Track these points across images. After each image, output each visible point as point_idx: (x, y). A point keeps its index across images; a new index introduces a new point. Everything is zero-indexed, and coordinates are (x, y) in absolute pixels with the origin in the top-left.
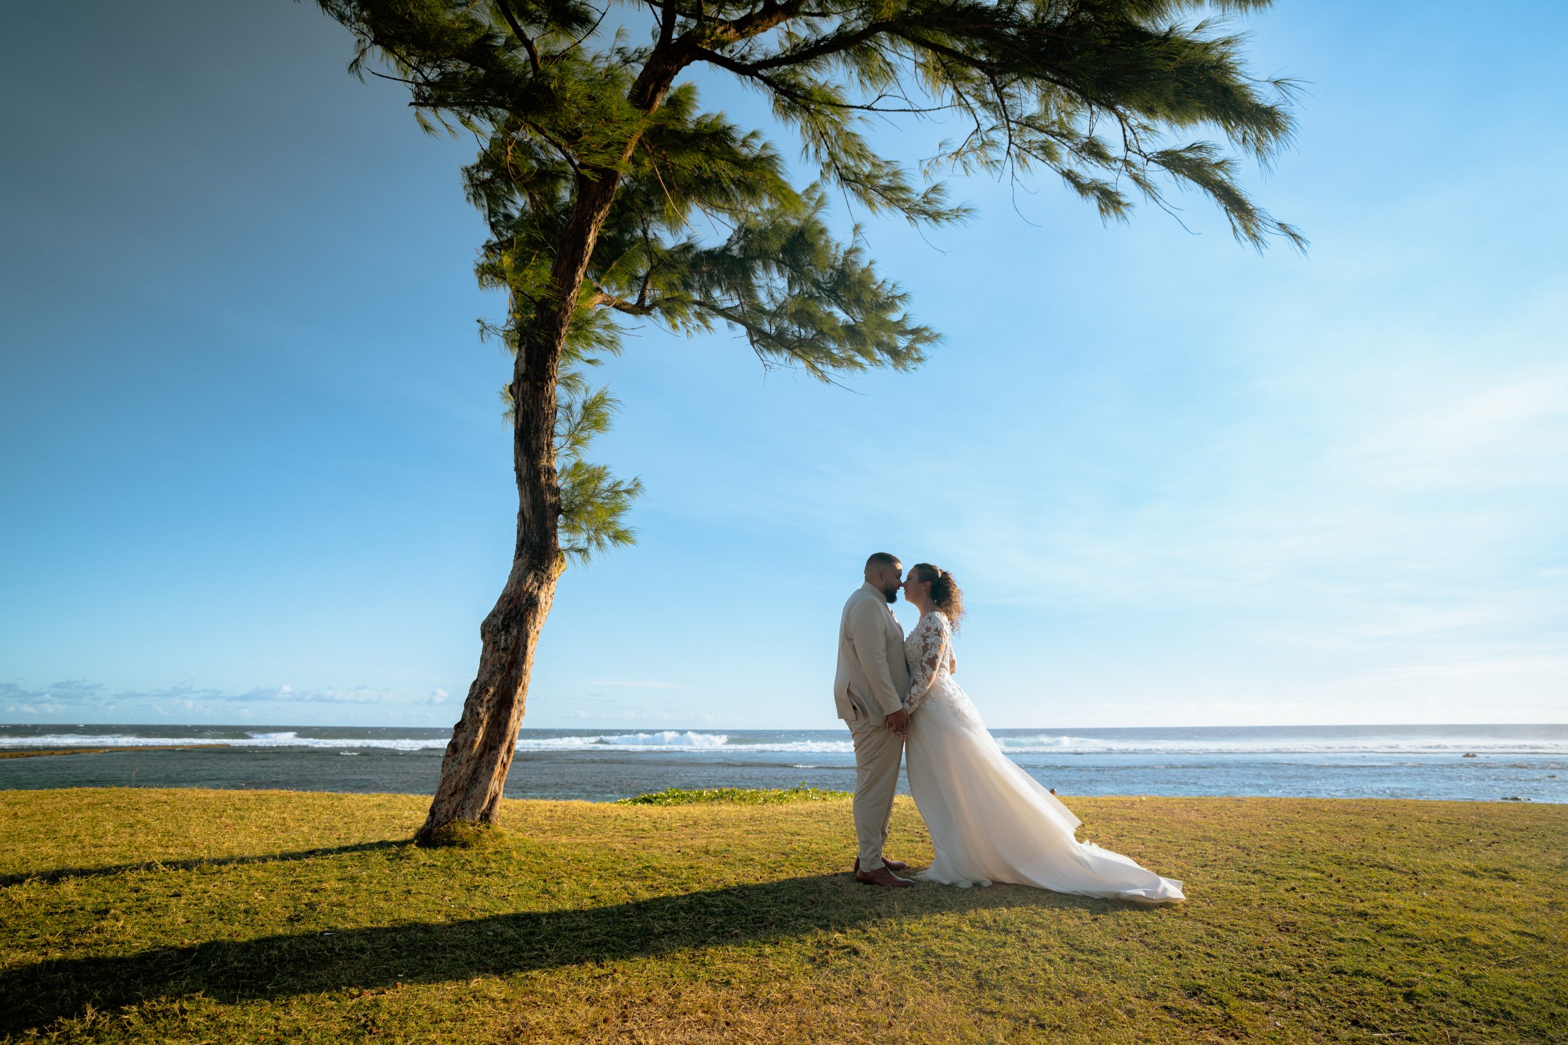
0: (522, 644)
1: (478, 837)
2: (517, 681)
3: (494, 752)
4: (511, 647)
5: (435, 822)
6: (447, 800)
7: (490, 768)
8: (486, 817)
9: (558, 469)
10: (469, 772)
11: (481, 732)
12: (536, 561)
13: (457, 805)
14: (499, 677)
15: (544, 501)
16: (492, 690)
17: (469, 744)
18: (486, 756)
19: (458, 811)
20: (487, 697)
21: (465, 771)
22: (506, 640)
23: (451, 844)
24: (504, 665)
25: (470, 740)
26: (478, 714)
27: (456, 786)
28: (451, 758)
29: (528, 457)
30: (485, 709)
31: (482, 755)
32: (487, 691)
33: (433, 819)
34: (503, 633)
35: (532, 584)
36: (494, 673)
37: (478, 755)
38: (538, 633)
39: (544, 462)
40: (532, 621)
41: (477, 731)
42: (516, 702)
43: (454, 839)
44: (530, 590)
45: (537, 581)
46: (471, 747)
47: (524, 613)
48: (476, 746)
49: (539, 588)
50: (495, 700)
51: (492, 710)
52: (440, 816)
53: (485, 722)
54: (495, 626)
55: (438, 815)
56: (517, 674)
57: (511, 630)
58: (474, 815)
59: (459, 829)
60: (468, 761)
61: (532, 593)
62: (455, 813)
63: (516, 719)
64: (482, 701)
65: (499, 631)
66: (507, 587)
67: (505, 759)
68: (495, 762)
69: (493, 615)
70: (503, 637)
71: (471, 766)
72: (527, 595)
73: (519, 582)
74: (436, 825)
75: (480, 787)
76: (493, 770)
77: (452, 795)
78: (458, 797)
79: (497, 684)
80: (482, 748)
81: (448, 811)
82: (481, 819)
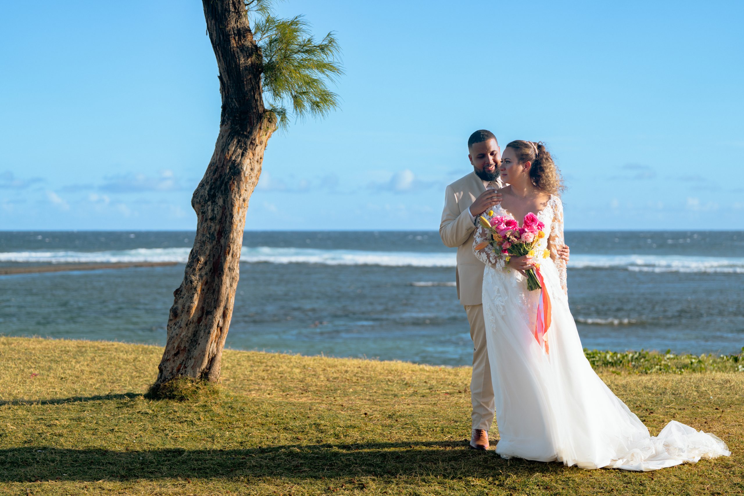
0: (228, 213)
1: (195, 392)
2: (225, 250)
3: (210, 317)
4: (218, 217)
5: (163, 378)
6: (172, 360)
7: (207, 331)
8: (206, 375)
9: (252, 26)
10: (189, 335)
11: (196, 299)
12: (238, 127)
13: (181, 364)
14: (209, 246)
15: (238, 66)
16: (202, 259)
17: (186, 310)
18: (203, 320)
19: (182, 369)
20: (199, 266)
21: (185, 333)
22: (213, 210)
23: (172, 397)
24: (213, 234)
25: (187, 305)
26: (191, 282)
27: (178, 347)
28: (173, 322)
29: (216, 20)
30: (198, 277)
31: (200, 320)
32: (198, 260)
33: (161, 375)
34: (209, 203)
35: (235, 151)
36: (204, 242)
37: (196, 319)
38: (244, 200)
39: (233, 24)
40: (236, 189)
41: (192, 298)
42: (226, 270)
43: (175, 393)
44: (233, 158)
45: (241, 147)
46: (188, 312)
47: (228, 182)
48: (193, 311)
49: (243, 155)
50: (207, 268)
51: (204, 278)
52: (166, 374)
53: (199, 289)
54: (202, 196)
55: (164, 373)
56: (225, 243)
57: (217, 200)
58: (195, 373)
59: (181, 385)
60: (187, 325)
61: (235, 161)
62: (178, 370)
63: (228, 285)
64: (194, 269)
65: (206, 202)
66: (214, 155)
67: (221, 324)
68: (211, 326)
69: (202, 185)
70: (210, 208)
71: (191, 329)
72: (230, 164)
73: (223, 151)
74: (164, 381)
75: (199, 348)
76: (209, 333)
77: (176, 355)
78: (182, 357)
79: (207, 253)
80: (200, 313)
81: (173, 369)
82: (201, 377)
